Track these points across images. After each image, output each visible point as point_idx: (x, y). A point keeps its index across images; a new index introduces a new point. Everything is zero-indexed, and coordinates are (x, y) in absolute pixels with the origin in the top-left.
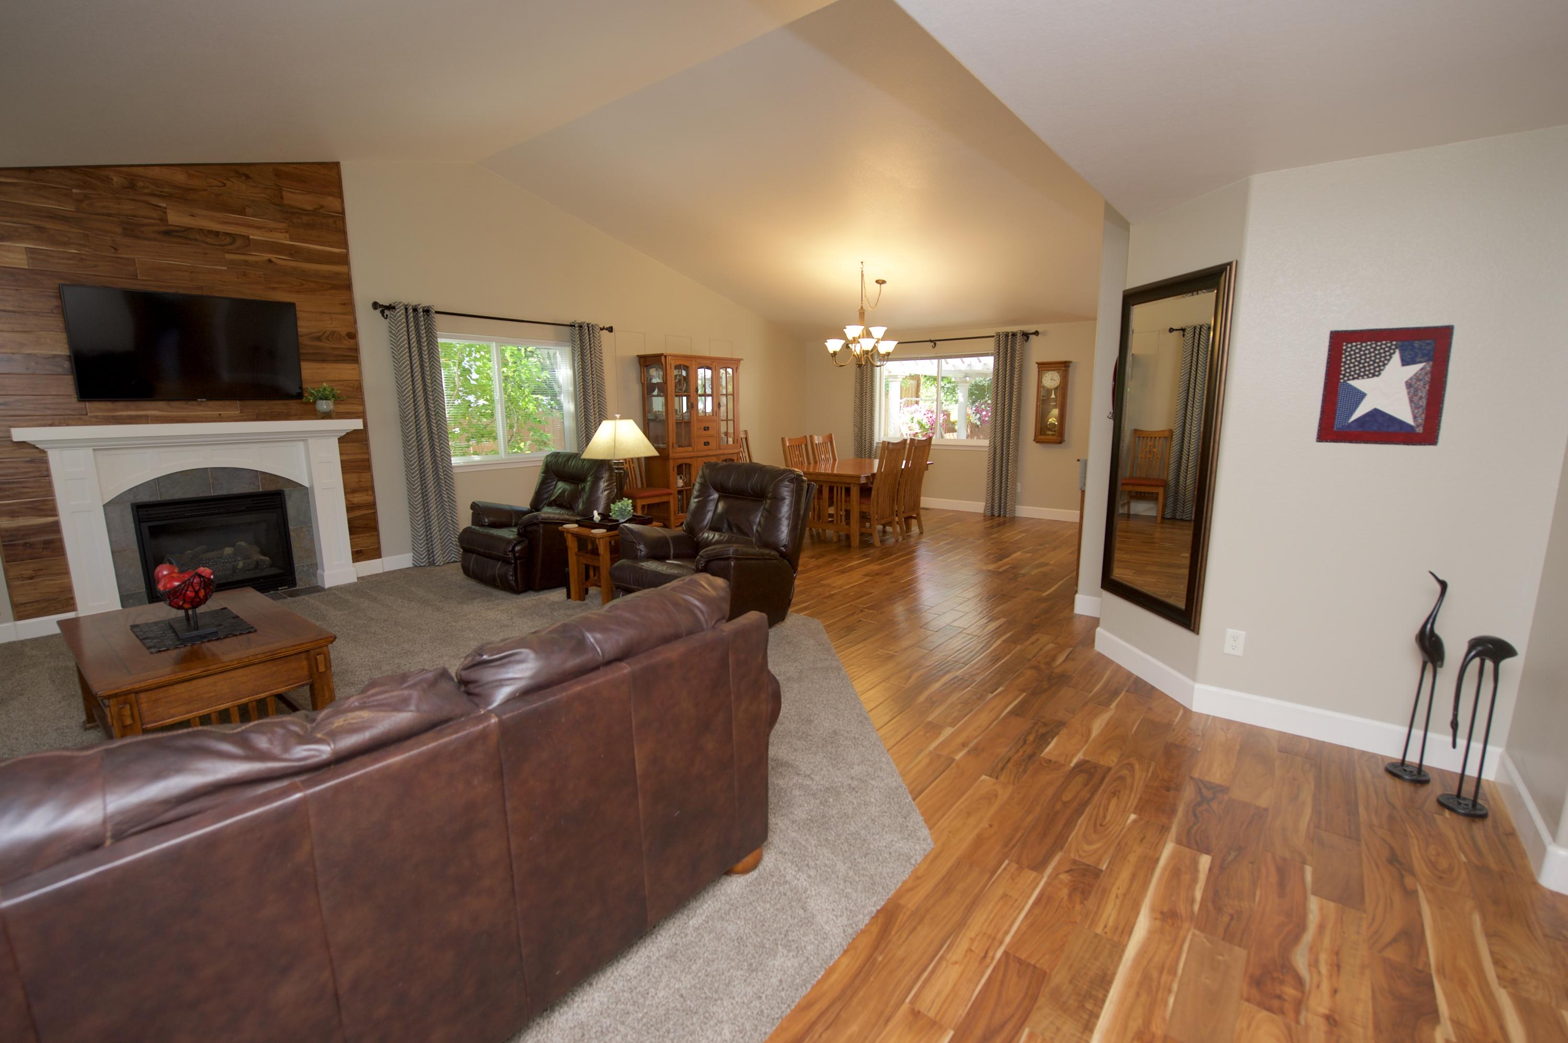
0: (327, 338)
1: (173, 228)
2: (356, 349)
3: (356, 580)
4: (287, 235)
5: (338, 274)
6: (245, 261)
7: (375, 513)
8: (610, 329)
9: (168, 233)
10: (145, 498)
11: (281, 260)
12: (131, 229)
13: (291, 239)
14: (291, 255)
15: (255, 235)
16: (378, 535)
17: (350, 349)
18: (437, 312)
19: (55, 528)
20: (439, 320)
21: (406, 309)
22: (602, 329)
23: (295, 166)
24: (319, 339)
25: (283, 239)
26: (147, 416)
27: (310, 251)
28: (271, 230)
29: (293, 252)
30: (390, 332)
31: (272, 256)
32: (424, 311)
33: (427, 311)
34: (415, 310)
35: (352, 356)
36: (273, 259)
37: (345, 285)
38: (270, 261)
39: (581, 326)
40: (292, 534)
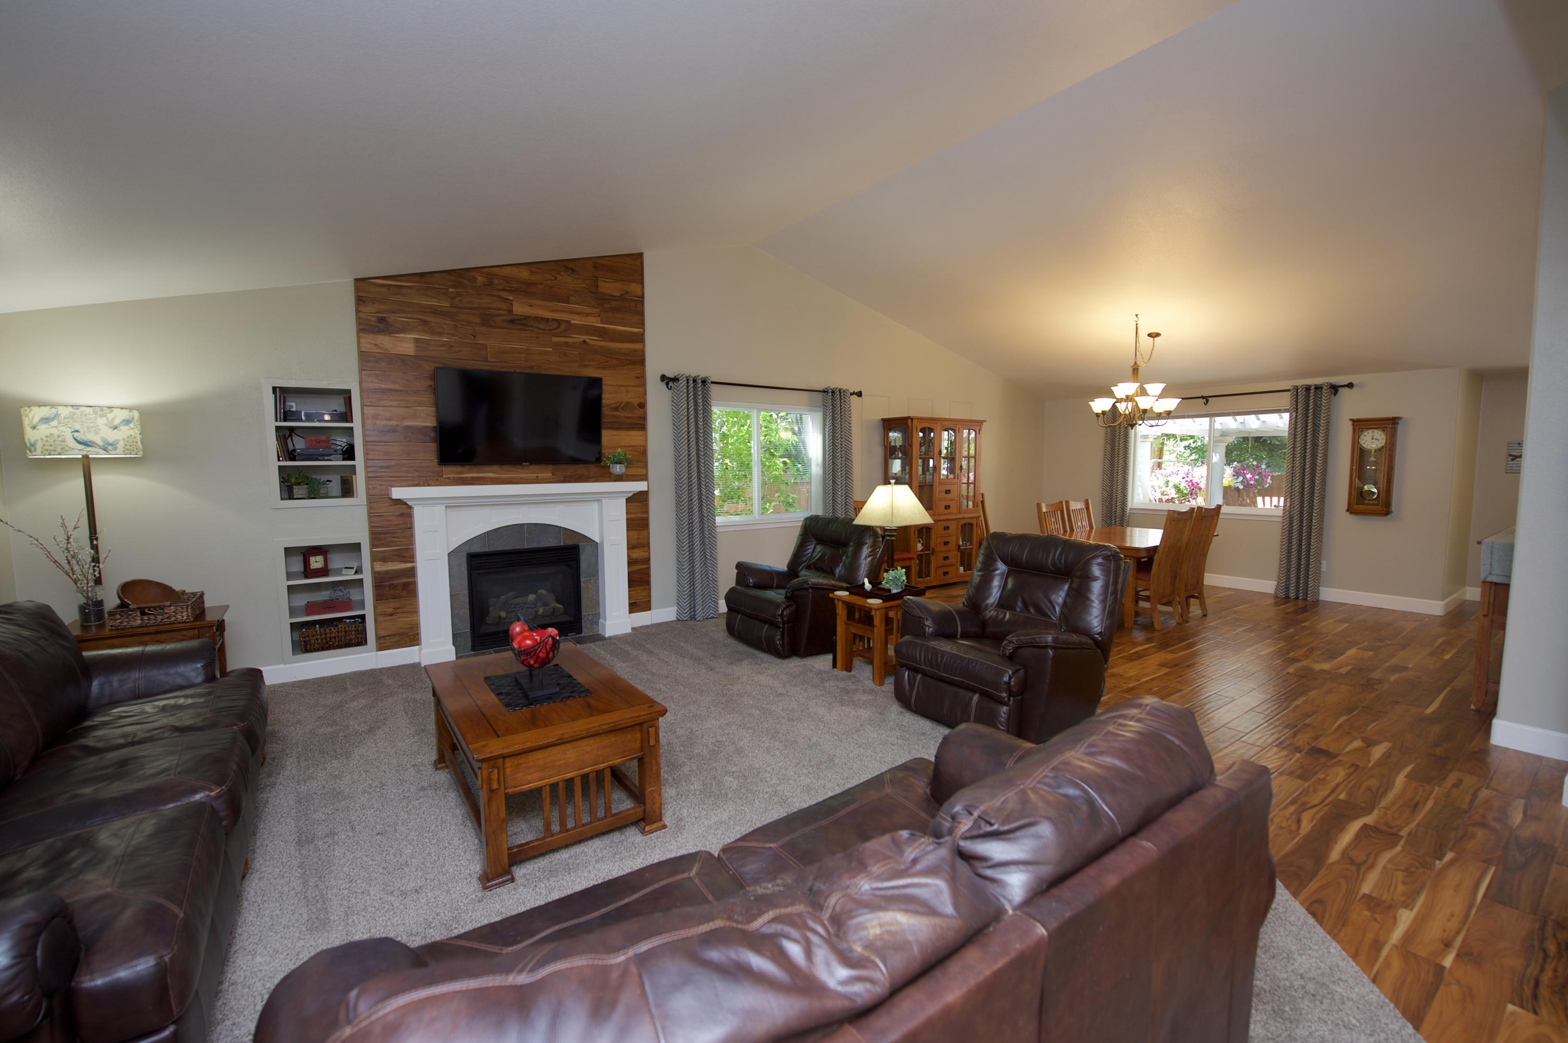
0: (623, 408)
1: (517, 317)
2: (644, 418)
3: (630, 631)
4: (599, 319)
5: (635, 351)
6: (566, 343)
7: (649, 568)
8: (859, 394)
9: (512, 322)
10: (477, 549)
11: (593, 341)
12: (487, 320)
13: (602, 322)
14: (601, 336)
15: (576, 320)
16: (650, 589)
17: (639, 418)
18: (712, 383)
19: (412, 572)
20: (714, 390)
21: (688, 380)
22: (852, 394)
23: (610, 259)
24: (616, 409)
25: (596, 322)
26: (484, 478)
27: (615, 331)
28: (588, 315)
29: (602, 334)
30: (673, 401)
31: (586, 338)
32: (702, 382)
33: (704, 382)
34: (695, 381)
35: (640, 424)
36: (587, 340)
37: (639, 360)
38: (585, 342)
39: (833, 392)
40: (582, 585)
